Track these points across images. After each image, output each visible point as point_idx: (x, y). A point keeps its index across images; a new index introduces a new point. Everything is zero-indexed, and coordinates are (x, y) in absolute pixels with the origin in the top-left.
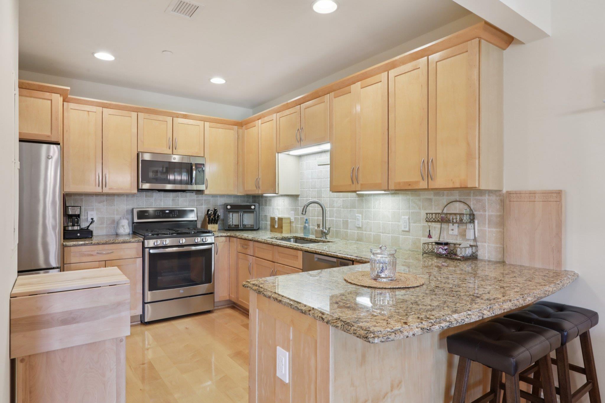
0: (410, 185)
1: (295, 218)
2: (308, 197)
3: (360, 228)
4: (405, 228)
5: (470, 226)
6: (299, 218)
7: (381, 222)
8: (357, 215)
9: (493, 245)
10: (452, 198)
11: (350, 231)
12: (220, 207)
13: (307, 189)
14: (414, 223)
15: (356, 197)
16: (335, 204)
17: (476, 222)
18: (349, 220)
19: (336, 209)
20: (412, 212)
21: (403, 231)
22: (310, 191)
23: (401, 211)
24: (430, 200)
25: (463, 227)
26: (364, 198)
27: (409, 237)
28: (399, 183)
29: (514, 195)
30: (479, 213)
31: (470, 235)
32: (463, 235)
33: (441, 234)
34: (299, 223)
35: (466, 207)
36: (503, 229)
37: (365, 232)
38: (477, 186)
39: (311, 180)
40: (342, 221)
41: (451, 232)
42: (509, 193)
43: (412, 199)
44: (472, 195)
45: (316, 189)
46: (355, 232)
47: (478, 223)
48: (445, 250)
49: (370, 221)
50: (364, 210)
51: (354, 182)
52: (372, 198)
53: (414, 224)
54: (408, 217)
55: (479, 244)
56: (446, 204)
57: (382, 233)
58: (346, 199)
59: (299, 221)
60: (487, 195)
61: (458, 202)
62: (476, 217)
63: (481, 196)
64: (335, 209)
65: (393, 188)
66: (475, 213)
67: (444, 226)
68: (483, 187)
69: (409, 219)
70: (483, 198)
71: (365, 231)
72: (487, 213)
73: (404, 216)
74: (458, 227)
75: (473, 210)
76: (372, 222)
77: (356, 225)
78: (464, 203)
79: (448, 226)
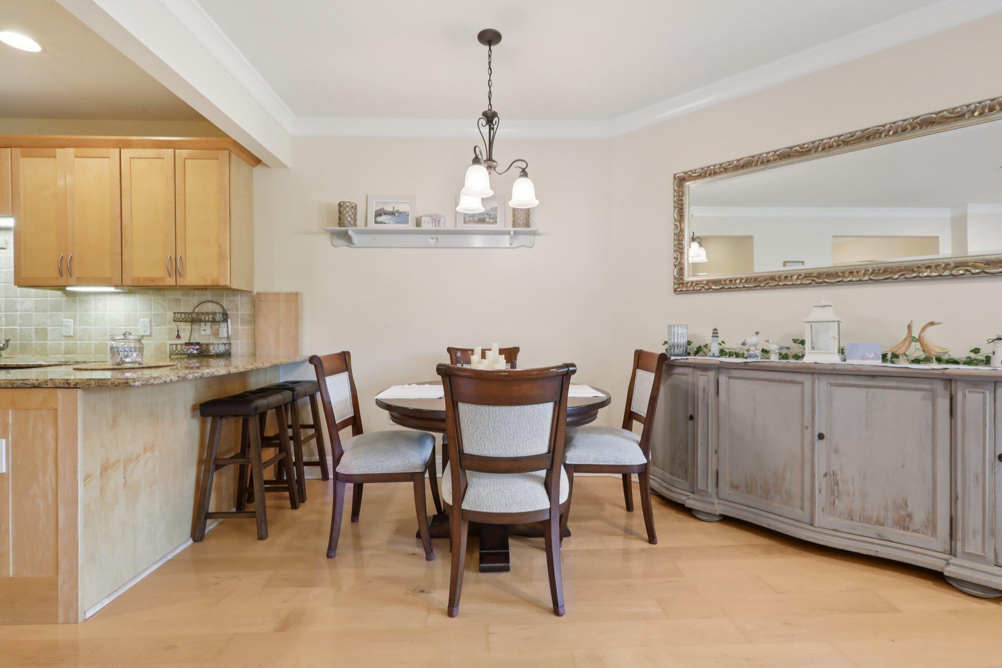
0: (153, 281)
3: (70, 336)
4: (145, 332)
5: (223, 325)
7: (108, 328)
8: (63, 320)
9: (246, 341)
10: (204, 298)
11: (50, 342)
14: (158, 325)
15: (62, 297)
16: (19, 307)
17: (229, 321)
18: (49, 328)
19: (20, 314)
20: (154, 314)
21: (142, 336)
23: (138, 313)
24: (178, 301)
25: (216, 327)
26: (77, 298)
27: (150, 342)
28: (139, 279)
29: (263, 296)
30: (232, 313)
31: (223, 333)
32: (216, 334)
33: (192, 336)
35: (219, 307)
36: (254, 326)
37: (80, 342)
38: (229, 284)
40: (34, 331)
41: (203, 333)
42: (259, 294)
43: (154, 301)
44: (225, 295)
46: (61, 343)
47: (231, 322)
48: (197, 350)
50: (77, 314)
51: (64, 274)
52: (92, 298)
53: (157, 327)
54: (149, 320)
55: (232, 341)
56: (197, 304)
58: (43, 300)
60: (239, 296)
61: (210, 303)
62: (228, 316)
63: (234, 297)
64: (18, 313)
65: (129, 283)
66: (228, 312)
67: (195, 327)
68: (234, 286)
69: (150, 321)
70: (235, 298)
71: (80, 340)
72: (239, 313)
73: (143, 318)
74: (211, 327)
75: (226, 310)
76: (93, 328)
77: (64, 333)
78: (217, 303)
79: (200, 326)
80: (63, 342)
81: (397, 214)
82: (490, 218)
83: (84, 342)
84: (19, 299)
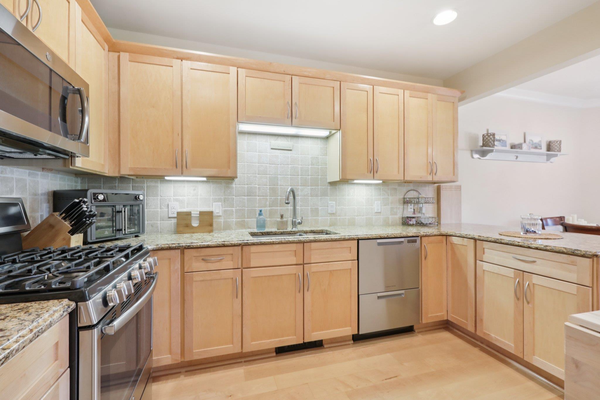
0: (421, 178)
1: (225, 211)
2: (252, 184)
3: (333, 214)
4: (378, 210)
6: (234, 210)
7: (355, 207)
8: (329, 202)
10: (409, 188)
11: (320, 218)
12: (43, 197)
13: (249, 175)
15: (328, 186)
18: (320, 208)
20: (383, 198)
21: (376, 212)
22: (256, 177)
23: (373, 197)
24: (395, 189)
26: (337, 187)
27: (380, 216)
29: (444, 187)
32: (417, 211)
34: (234, 216)
37: (339, 217)
39: (257, 165)
40: (310, 210)
42: (442, 186)
43: (383, 189)
45: (268, 176)
49: (344, 207)
50: (337, 198)
53: (384, 207)
54: (380, 202)
56: (406, 192)
57: (357, 216)
58: (316, 188)
59: (234, 214)
61: (413, 191)
64: (300, 197)
69: (381, 203)
73: (376, 201)
74: (413, 206)
76: (347, 207)
77: (329, 212)
78: (416, 191)
79: (408, 206)
80: (329, 218)
81: (501, 141)
82: (539, 146)
83: (342, 217)
84: (300, 187)
